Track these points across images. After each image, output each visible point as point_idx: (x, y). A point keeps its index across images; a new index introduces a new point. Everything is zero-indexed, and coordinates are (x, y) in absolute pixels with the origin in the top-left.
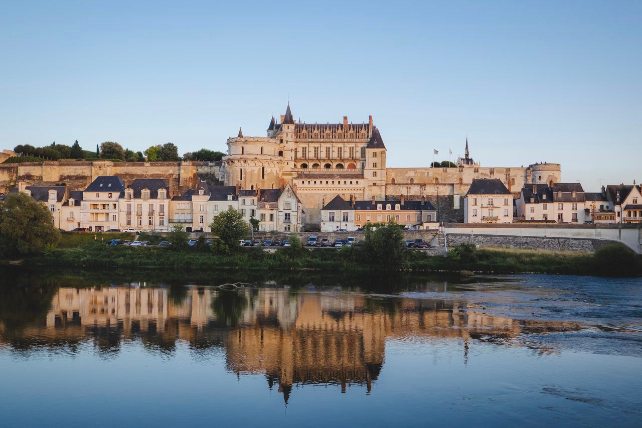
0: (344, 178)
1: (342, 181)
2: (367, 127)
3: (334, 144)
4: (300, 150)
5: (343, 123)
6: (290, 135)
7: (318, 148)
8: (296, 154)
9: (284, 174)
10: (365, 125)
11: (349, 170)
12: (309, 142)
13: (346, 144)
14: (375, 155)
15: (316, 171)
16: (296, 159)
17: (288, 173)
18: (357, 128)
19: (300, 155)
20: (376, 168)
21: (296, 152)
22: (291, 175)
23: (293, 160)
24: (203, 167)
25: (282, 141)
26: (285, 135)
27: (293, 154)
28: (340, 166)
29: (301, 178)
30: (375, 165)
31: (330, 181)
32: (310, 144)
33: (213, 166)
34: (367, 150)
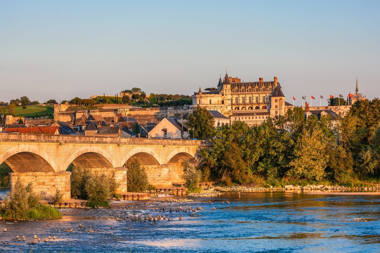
0: (259, 115)
1: (258, 117)
2: (272, 83)
3: (253, 95)
4: (234, 99)
5: (259, 82)
6: (227, 91)
7: (244, 98)
8: (232, 101)
9: (225, 114)
10: (271, 82)
11: (262, 110)
12: (239, 94)
13: (260, 95)
14: (276, 101)
15: (243, 111)
16: (232, 104)
17: (227, 113)
18: (267, 84)
19: (234, 102)
20: (277, 109)
21: (232, 100)
22: (229, 114)
23: (230, 105)
24: (180, 110)
25: (223, 95)
26: (225, 91)
27: (230, 102)
28: (257, 108)
29: (235, 116)
30: (276, 107)
31: (251, 117)
32: (240, 95)
33: (186, 109)
34: (272, 98)
